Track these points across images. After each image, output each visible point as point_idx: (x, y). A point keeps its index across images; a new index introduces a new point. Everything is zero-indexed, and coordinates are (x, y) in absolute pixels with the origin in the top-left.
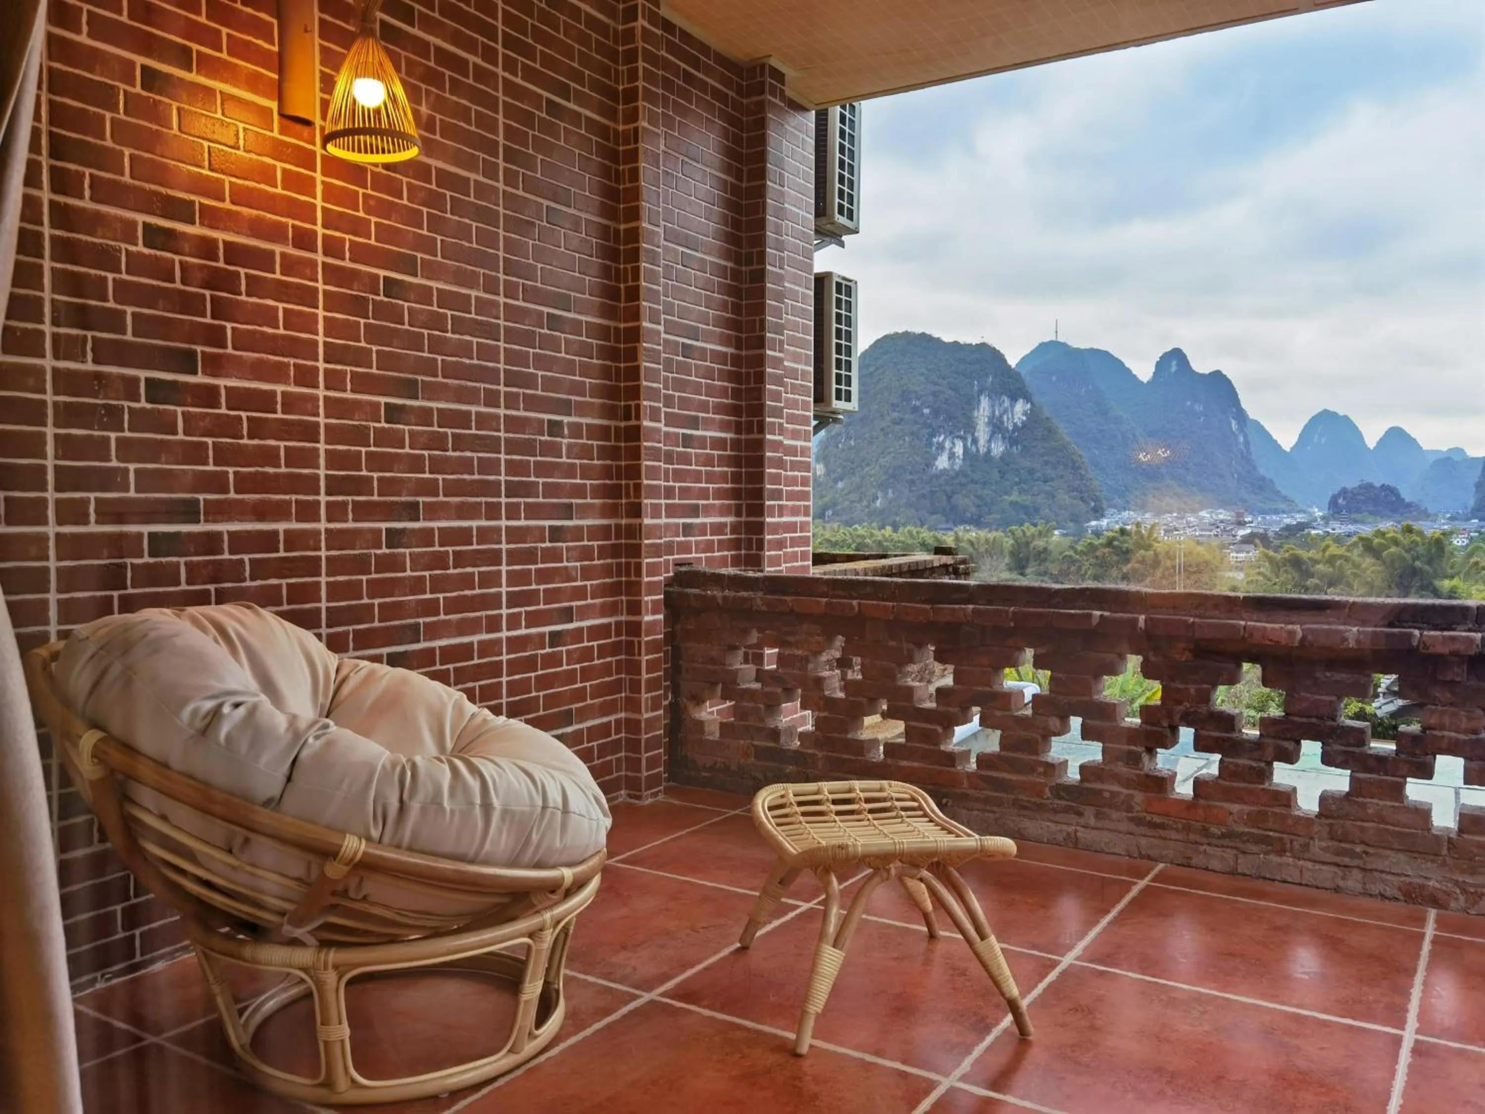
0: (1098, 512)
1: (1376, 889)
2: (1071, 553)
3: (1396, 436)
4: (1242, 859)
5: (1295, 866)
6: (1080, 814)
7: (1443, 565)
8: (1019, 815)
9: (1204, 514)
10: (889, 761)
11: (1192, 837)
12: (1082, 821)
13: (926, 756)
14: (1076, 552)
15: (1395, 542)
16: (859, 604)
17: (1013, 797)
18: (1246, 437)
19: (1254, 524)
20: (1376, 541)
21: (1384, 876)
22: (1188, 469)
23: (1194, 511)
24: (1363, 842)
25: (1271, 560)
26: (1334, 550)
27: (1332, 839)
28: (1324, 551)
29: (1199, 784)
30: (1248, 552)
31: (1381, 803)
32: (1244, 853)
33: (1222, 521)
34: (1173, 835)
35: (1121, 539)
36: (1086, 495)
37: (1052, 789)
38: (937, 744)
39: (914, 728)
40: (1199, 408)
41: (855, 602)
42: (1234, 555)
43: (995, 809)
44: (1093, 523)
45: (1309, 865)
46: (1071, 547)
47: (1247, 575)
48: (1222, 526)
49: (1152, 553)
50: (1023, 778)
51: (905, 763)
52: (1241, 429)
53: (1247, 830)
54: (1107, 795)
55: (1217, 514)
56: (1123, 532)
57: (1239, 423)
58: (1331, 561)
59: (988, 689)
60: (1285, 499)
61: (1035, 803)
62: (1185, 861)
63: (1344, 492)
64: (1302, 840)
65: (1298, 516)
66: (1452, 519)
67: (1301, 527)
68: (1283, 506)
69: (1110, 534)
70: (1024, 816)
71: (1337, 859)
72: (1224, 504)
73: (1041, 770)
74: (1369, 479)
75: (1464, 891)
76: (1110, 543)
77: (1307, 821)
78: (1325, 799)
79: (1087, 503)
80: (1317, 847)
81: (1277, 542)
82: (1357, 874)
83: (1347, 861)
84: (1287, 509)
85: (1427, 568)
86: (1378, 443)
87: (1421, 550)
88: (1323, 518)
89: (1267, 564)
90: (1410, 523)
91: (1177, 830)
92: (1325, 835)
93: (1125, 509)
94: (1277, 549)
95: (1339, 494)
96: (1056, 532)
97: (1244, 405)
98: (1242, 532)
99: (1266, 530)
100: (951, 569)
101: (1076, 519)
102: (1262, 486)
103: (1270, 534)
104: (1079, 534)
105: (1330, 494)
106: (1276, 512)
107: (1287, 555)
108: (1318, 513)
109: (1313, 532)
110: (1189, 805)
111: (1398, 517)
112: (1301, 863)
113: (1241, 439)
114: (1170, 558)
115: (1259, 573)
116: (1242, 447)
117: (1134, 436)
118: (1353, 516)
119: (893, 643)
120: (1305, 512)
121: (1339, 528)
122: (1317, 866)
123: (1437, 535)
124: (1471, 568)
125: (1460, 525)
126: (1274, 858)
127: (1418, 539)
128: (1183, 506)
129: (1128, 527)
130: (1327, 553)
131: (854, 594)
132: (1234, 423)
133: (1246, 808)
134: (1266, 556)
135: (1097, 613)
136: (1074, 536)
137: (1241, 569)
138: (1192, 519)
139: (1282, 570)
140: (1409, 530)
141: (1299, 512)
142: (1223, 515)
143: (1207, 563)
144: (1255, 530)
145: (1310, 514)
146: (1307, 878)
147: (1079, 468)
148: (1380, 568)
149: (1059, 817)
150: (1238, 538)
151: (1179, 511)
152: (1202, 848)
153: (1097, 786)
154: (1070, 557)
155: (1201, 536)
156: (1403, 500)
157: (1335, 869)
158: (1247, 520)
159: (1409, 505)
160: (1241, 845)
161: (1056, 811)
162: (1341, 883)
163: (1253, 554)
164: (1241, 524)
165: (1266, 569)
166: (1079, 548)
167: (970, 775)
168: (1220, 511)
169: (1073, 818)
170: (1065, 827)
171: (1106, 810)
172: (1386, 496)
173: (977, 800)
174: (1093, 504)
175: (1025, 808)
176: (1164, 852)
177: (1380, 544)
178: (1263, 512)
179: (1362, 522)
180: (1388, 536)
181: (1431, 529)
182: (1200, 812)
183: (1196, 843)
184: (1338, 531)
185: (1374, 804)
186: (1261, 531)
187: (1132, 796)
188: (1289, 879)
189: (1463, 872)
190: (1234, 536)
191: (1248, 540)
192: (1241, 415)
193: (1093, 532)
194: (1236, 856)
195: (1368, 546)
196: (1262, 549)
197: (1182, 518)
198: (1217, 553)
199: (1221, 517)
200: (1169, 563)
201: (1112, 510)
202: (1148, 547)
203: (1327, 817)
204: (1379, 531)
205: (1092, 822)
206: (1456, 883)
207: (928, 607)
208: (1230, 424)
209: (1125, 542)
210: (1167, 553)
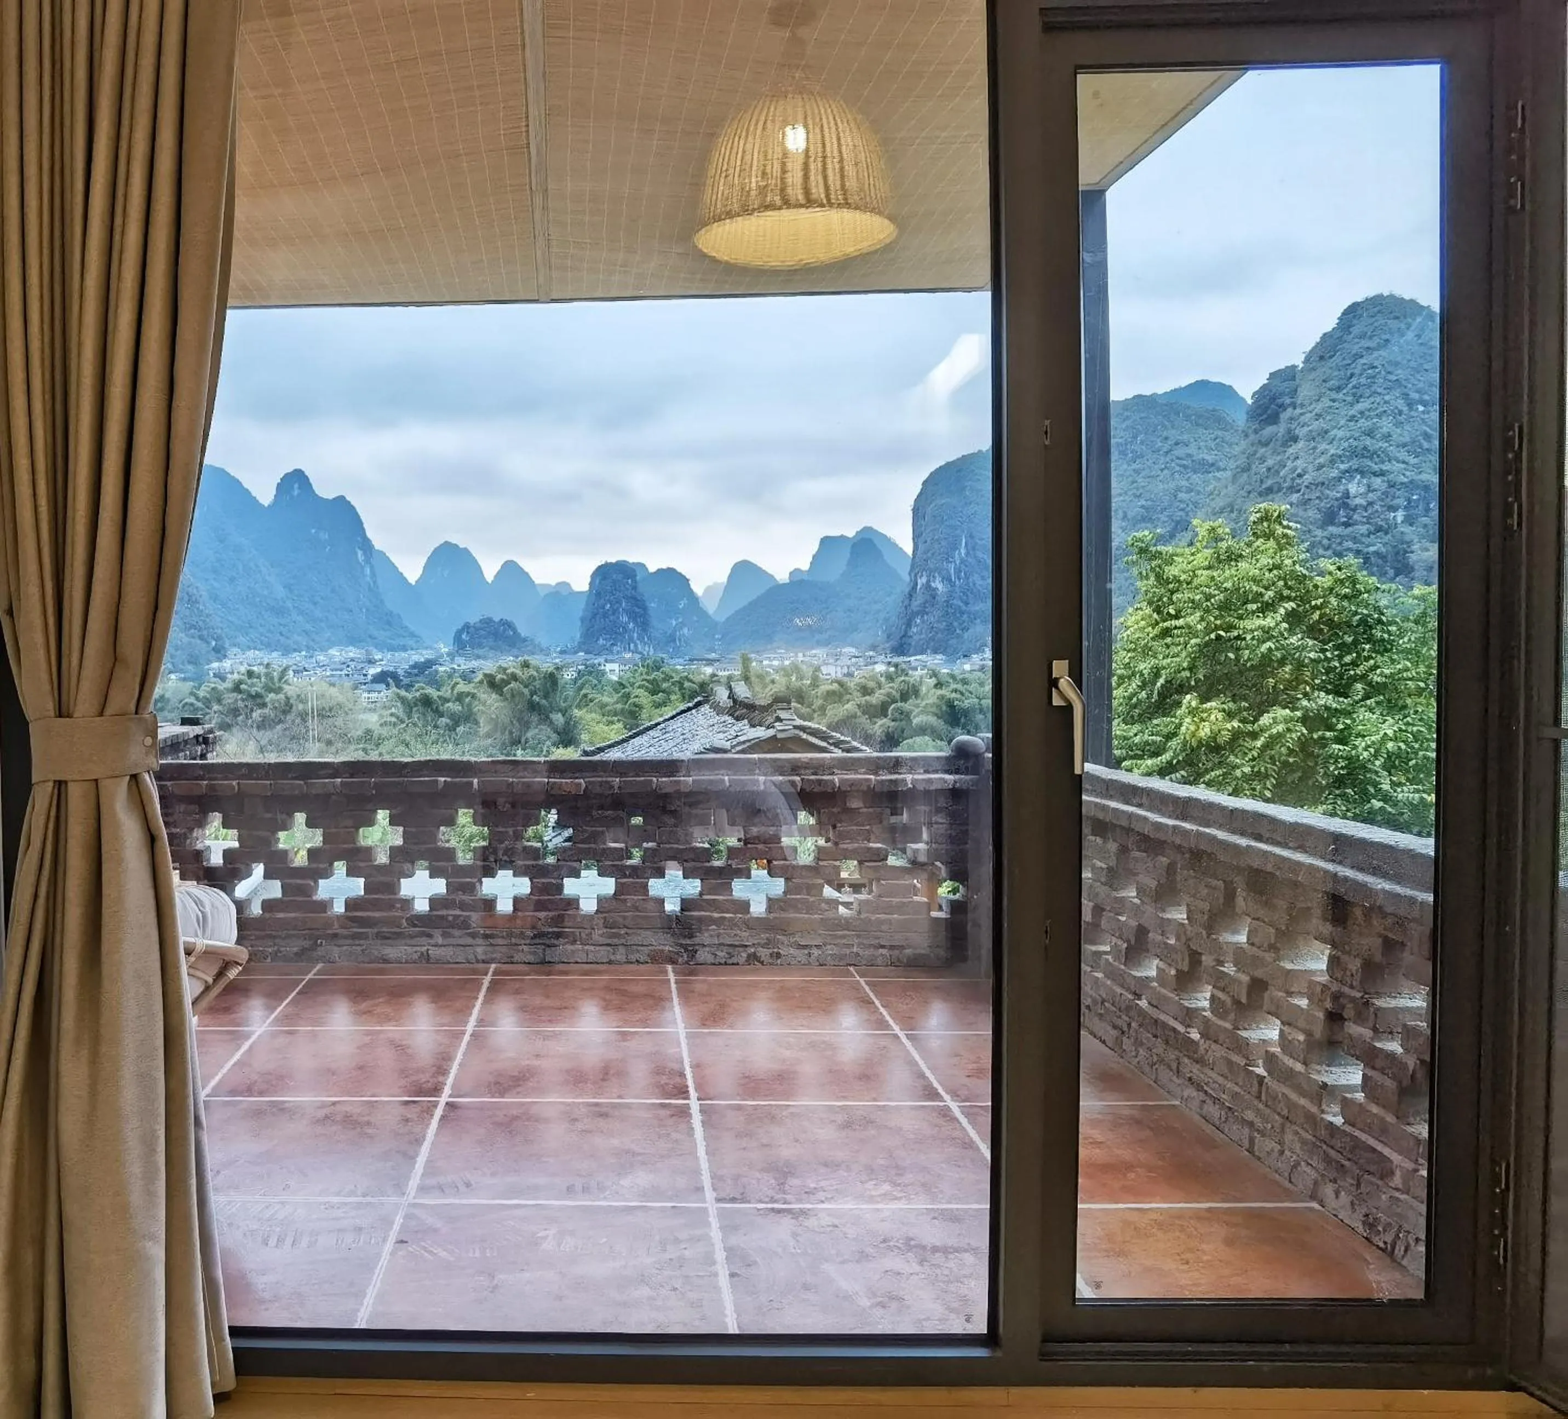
0: (220, 653)
1: (633, 958)
2: (192, 700)
3: (511, 570)
4: (548, 951)
5: (583, 950)
6: (430, 936)
7: (558, 699)
8: (382, 945)
9: (334, 652)
10: (267, 915)
11: (513, 940)
12: (432, 942)
13: (299, 907)
14: (197, 699)
15: (514, 677)
16: (238, 784)
17: (376, 930)
18: (372, 568)
19: (384, 661)
20: (499, 676)
21: (639, 948)
22: (315, 604)
23: (323, 649)
24: (625, 927)
25: (403, 700)
26: (462, 687)
27: (606, 927)
28: (453, 689)
29: (517, 901)
30: (379, 692)
31: (636, 898)
32: (549, 946)
33: (352, 660)
34: (500, 941)
35: (249, 681)
36: (205, 633)
37: (407, 919)
38: (310, 896)
39: (290, 884)
40: (324, 536)
41: (234, 783)
42: (366, 695)
43: (362, 942)
44: (215, 665)
45: (592, 948)
46: (192, 694)
47: (381, 716)
48: (352, 665)
49: (281, 696)
50: (385, 914)
51: (281, 915)
52: (368, 561)
53: (550, 930)
54: (450, 918)
55: (346, 652)
56: (250, 674)
57: (365, 553)
58: (460, 698)
59: (352, 845)
60: (413, 635)
61: (395, 933)
62: (509, 960)
63: (467, 627)
64: (587, 931)
65: (424, 652)
66: (562, 652)
67: (429, 664)
68: (411, 642)
69: (236, 676)
70: (386, 945)
71: (609, 941)
72: (353, 641)
73: (398, 905)
74: (488, 614)
75: (686, 950)
76: (237, 688)
77: (589, 918)
78: (601, 900)
79: (208, 643)
80: (597, 935)
81: (406, 681)
82: (622, 950)
83: (616, 941)
84: (414, 645)
85: (544, 702)
86: (496, 577)
87: (537, 684)
88: (449, 654)
89: (399, 704)
90: (526, 658)
91: (503, 937)
92: (601, 925)
93: (249, 648)
94: (408, 687)
95: (463, 629)
96: (173, 676)
97: (369, 534)
98: (373, 671)
99: (396, 667)
100: (201, 739)
101: (194, 660)
102: (389, 620)
103: (400, 672)
104: (199, 679)
105: (454, 629)
106: (404, 649)
107: (418, 694)
108: (445, 650)
109: (441, 669)
110: (511, 918)
111: (515, 651)
112: (586, 947)
113: (368, 571)
114: (301, 701)
115: (392, 715)
116: (368, 579)
117: (257, 566)
118: (476, 651)
119: (269, 815)
120: (431, 648)
121: (463, 664)
122: (598, 948)
123: (550, 670)
124: (581, 701)
125: (569, 659)
126: (569, 947)
127: (535, 673)
128: (311, 643)
129: (255, 668)
130: (455, 692)
131: (230, 776)
132: (360, 553)
133: (551, 914)
134: (398, 696)
135: (443, 779)
136: (193, 680)
137: (375, 710)
138: (322, 658)
139: (415, 709)
140: (526, 665)
141: (426, 648)
142: (353, 652)
143: (340, 706)
144: (385, 669)
145: (438, 650)
146: (591, 958)
147: (197, 602)
148: (505, 703)
149: (413, 942)
150: (369, 677)
151: (308, 648)
152: (520, 948)
153: (444, 912)
154: (192, 704)
155: (332, 676)
156: (519, 634)
157: (609, 948)
158: (376, 657)
159: (525, 640)
160: (548, 942)
161: (411, 937)
162: (612, 958)
163: (384, 694)
164: (371, 662)
165: (399, 710)
166: (201, 694)
167: (338, 917)
168: (351, 648)
169: (424, 940)
170: (418, 948)
171: (450, 930)
172: (504, 630)
173: (346, 937)
174: (214, 643)
175: (388, 938)
176: (494, 956)
177: (503, 680)
178: (392, 649)
179: (485, 658)
180: (509, 671)
181: (545, 664)
182: (518, 922)
183: (516, 945)
184: (463, 667)
185: (632, 898)
186: (391, 669)
187: (469, 917)
188: (579, 960)
189: (685, 937)
190: (365, 675)
191: (382, 678)
192: (367, 545)
193: (215, 675)
194: (544, 950)
195: (493, 684)
196: (395, 689)
197: (311, 657)
198: (350, 694)
199: (351, 655)
200: (301, 707)
201: (235, 650)
202: (278, 690)
203: (602, 912)
204: (500, 667)
205: (440, 941)
206: (681, 945)
207: (302, 782)
208: (356, 554)
209: (253, 685)
210: (299, 696)
